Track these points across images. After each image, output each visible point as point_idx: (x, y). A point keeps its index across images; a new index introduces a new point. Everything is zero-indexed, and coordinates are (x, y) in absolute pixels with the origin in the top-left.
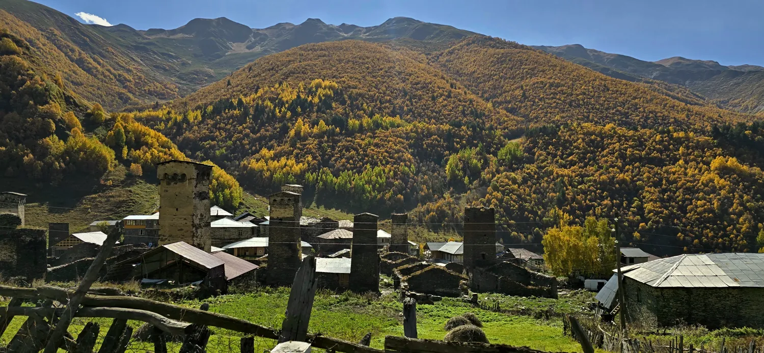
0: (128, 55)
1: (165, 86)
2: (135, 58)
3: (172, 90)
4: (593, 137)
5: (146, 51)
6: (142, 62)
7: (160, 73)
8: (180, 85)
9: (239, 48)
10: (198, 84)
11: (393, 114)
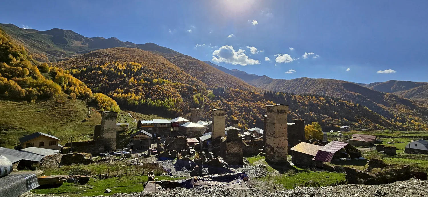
0: (18, 39)
1: (41, 55)
2: (22, 41)
3: (45, 58)
4: (235, 92)
5: (28, 38)
6: (26, 43)
7: (37, 49)
8: (48, 56)
9: (77, 43)
10: (58, 56)
11: (164, 78)
